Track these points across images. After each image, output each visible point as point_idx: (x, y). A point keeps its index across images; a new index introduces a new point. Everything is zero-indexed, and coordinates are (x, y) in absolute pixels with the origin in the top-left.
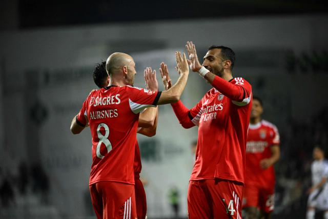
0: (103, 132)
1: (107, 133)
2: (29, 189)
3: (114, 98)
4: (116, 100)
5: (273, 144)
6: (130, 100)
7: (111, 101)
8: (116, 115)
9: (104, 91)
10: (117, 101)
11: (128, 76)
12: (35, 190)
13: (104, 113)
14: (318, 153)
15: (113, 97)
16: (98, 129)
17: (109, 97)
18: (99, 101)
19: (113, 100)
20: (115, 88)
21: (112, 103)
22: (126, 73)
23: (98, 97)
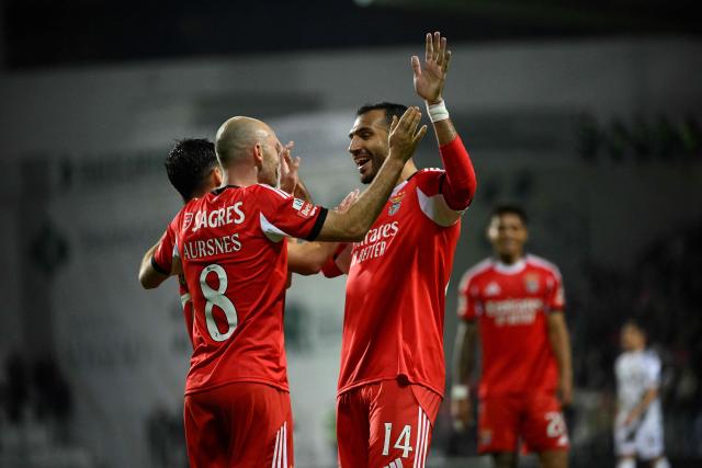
0: (213, 282)
1: (224, 285)
2: (28, 413)
3: (232, 211)
4: (234, 216)
5: (554, 308)
6: (261, 215)
7: (225, 219)
8: (237, 247)
9: (211, 199)
10: (238, 217)
11: (264, 165)
12: (40, 415)
13: (213, 244)
14: (632, 335)
15: (228, 209)
16: (203, 277)
17: (222, 210)
18: (201, 220)
19: (229, 214)
20: (233, 190)
21: (229, 221)
22: (260, 158)
23: (200, 212)
